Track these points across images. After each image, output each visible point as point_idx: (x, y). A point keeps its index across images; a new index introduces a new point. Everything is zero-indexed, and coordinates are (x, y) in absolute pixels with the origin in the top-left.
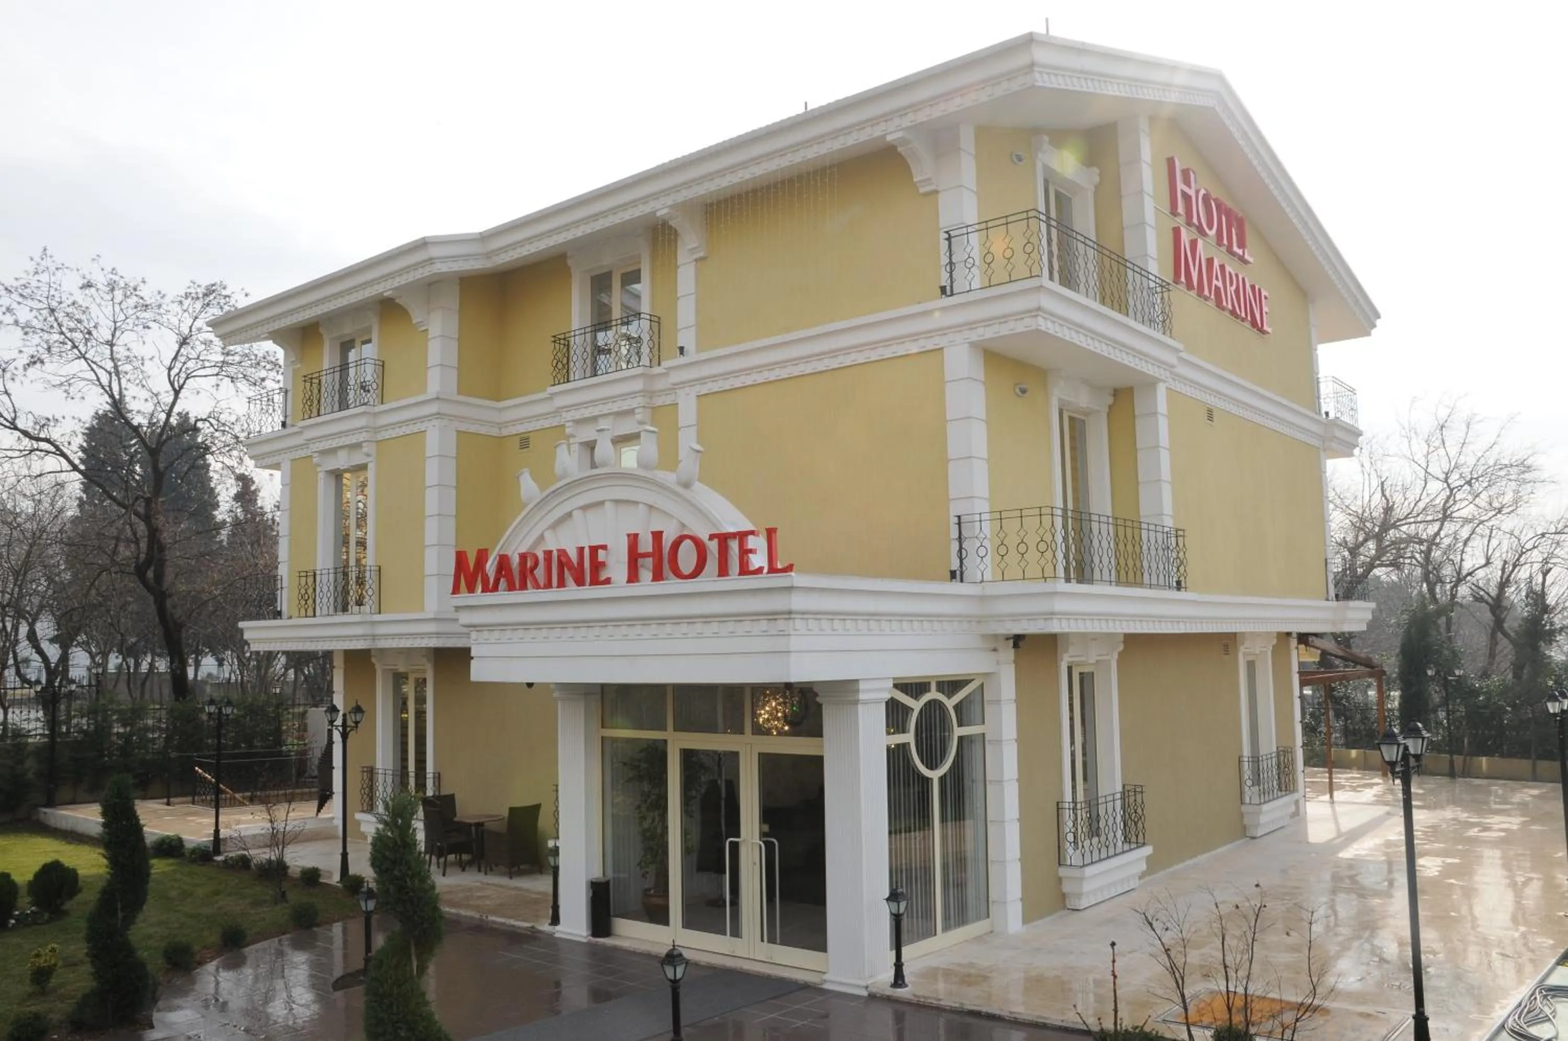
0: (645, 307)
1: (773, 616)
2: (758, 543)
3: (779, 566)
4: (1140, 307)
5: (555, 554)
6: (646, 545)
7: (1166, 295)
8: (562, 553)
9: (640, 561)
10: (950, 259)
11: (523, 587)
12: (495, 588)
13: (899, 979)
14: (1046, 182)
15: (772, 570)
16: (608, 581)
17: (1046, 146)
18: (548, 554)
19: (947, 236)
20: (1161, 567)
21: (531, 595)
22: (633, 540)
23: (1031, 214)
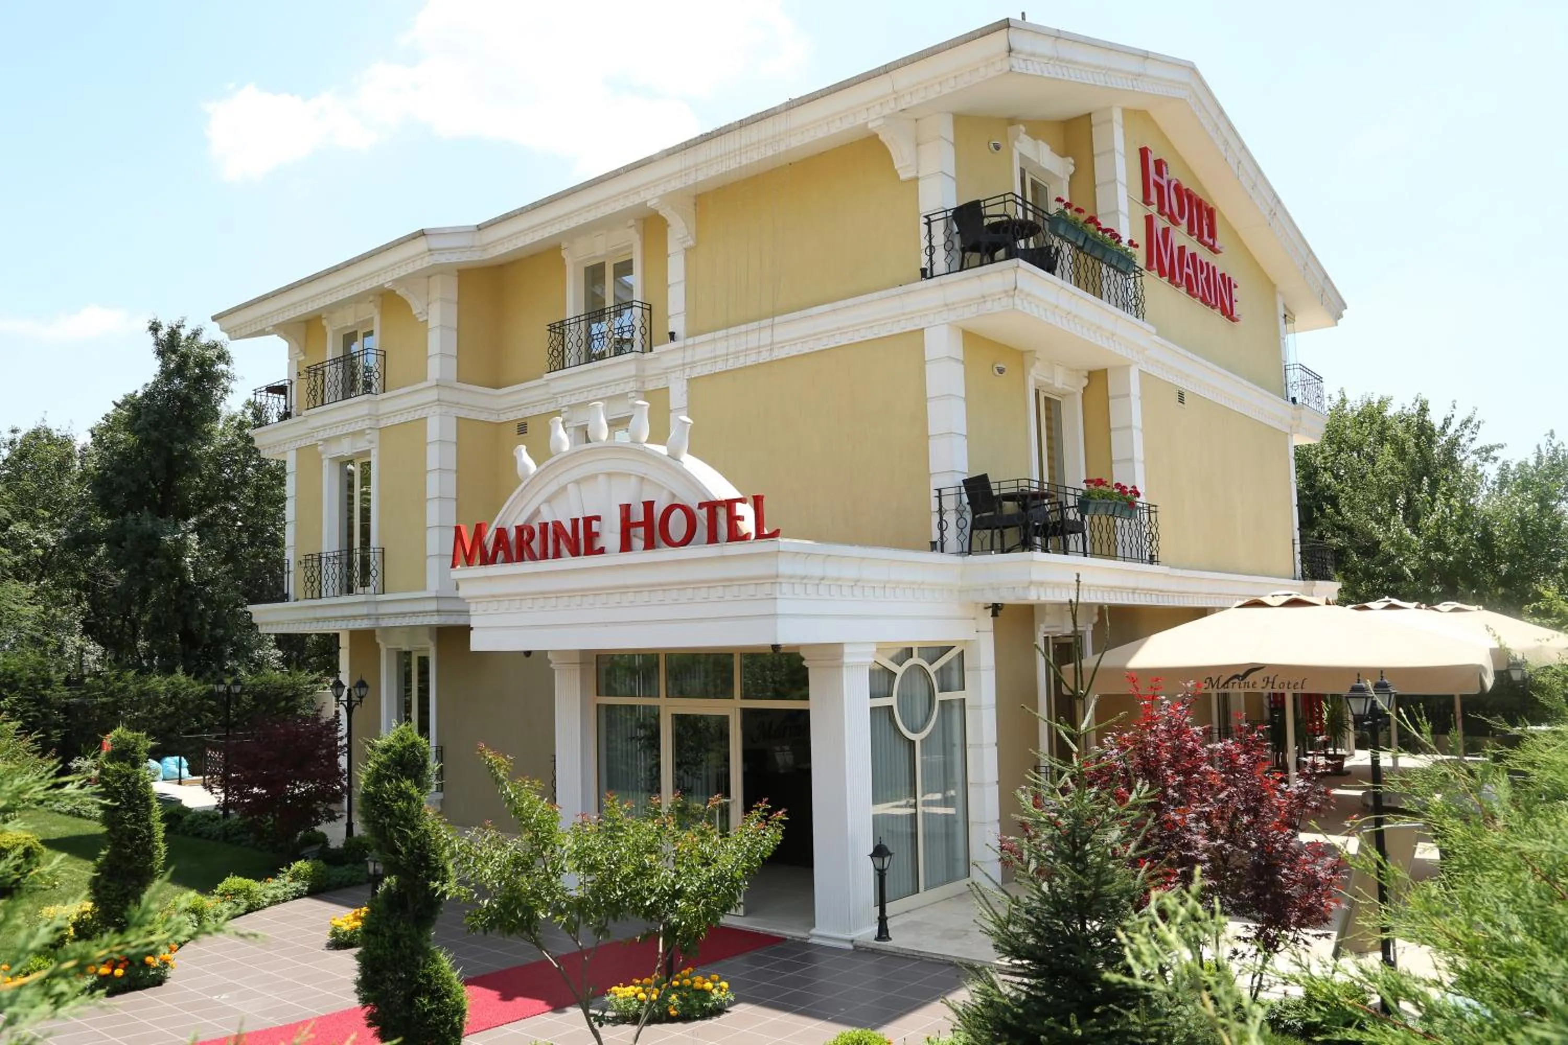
0: (637, 296)
1: (758, 581)
2: (745, 511)
3: (766, 532)
4: (1113, 290)
5: (550, 526)
6: (638, 515)
7: (1138, 279)
8: (558, 525)
9: (632, 531)
10: (930, 242)
11: (520, 559)
12: (493, 561)
13: (883, 933)
14: (1023, 171)
15: (760, 535)
16: (602, 551)
17: (1023, 136)
18: (544, 526)
19: (926, 220)
20: (1134, 541)
21: (527, 567)
22: (626, 509)
23: (1008, 197)
